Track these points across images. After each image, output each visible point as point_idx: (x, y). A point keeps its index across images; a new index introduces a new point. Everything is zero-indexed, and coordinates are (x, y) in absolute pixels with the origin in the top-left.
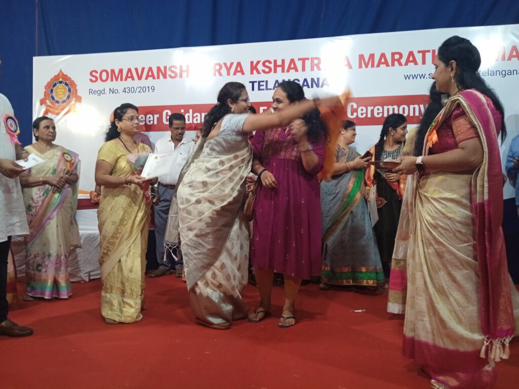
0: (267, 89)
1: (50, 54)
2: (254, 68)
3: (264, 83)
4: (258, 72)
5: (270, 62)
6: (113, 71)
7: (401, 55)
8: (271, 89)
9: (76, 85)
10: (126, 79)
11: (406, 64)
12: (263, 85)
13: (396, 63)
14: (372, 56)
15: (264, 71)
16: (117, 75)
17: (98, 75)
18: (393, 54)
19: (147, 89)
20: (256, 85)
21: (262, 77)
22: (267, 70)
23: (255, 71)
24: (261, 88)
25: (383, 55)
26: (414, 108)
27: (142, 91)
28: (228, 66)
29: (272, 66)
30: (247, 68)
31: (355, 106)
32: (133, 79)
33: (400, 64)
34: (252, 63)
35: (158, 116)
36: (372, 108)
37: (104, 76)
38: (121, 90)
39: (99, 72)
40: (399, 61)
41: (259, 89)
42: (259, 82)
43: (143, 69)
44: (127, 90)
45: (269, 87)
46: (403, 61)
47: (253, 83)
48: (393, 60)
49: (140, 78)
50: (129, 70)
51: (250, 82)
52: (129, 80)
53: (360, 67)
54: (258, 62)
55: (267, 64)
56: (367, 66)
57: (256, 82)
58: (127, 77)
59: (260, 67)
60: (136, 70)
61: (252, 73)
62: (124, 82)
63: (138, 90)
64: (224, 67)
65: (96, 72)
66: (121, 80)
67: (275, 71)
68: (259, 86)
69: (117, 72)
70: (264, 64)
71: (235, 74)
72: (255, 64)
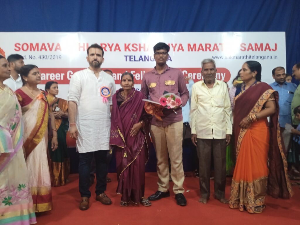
0: (135, 60)
2: (126, 47)
3: (133, 57)
4: (129, 50)
5: (136, 45)
6: (31, 45)
7: (210, 45)
8: (137, 61)
9: (4, 52)
10: (41, 50)
11: (213, 50)
12: (132, 58)
13: (208, 49)
14: (195, 45)
15: (133, 50)
17: (21, 47)
18: (206, 45)
19: (56, 57)
20: (128, 58)
21: (132, 53)
22: (135, 49)
23: (127, 50)
24: (132, 60)
25: (201, 45)
26: (218, 75)
27: (52, 58)
28: (111, 46)
29: (138, 47)
30: (122, 47)
31: (186, 73)
32: (46, 50)
33: (210, 50)
34: (125, 45)
35: (64, 74)
36: (196, 74)
37: (25, 47)
38: (37, 57)
39: (21, 44)
41: (130, 60)
42: (130, 56)
43: (53, 44)
44: (41, 57)
45: (136, 60)
46: (212, 48)
47: (126, 57)
48: (206, 48)
49: (51, 50)
50: (44, 44)
51: (124, 56)
52: (43, 51)
53: (189, 50)
54: (129, 45)
55: (135, 46)
56: (192, 50)
57: (128, 56)
58: (42, 49)
59: (131, 47)
60: (48, 44)
61: (125, 50)
63: (50, 57)
64: (107, 45)
65: (19, 44)
66: (38, 50)
67: (140, 50)
68: (130, 58)
69: (34, 46)
70: (133, 46)
71: (115, 50)
72: (127, 45)
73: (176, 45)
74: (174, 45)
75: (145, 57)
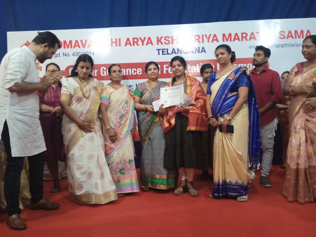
0: (168, 54)
1: (17, 30)
2: (159, 41)
3: (166, 50)
4: (162, 44)
5: (169, 38)
6: (65, 42)
7: (247, 34)
8: (170, 54)
10: (74, 47)
11: (250, 40)
12: (165, 52)
13: (244, 39)
14: (230, 35)
15: (165, 43)
16: (68, 45)
18: (242, 34)
20: (161, 51)
21: (165, 46)
22: (167, 42)
23: (160, 43)
24: (164, 53)
25: (236, 34)
28: (143, 40)
30: (154, 41)
32: (79, 47)
33: (247, 40)
34: (158, 38)
35: (97, 70)
38: (71, 54)
40: (245, 37)
42: (163, 49)
43: (86, 41)
44: (75, 54)
46: (248, 38)
47: (159, 50)
48: (242, 37)
49: (84, 46)
50: (77, 41)
51: (157, 50)
52: (77, 48)
53: (224, 40)
54: (162, 38)
55: (167, 38)
56: (227, 40)
57: (161, 49)
59: (163, 40)
60: (81, 41)
61: (158, 44)
62: (73, 49)
64: (139, 40)
66: (71, 47)
67: (172, 43)
68: (163, 52)
69: (68, 43)
70: (165, 39)
71: (147, 45)
72: (159, 38)
73: (210, 35)
74: (208, 36)
75: (178, 50)
